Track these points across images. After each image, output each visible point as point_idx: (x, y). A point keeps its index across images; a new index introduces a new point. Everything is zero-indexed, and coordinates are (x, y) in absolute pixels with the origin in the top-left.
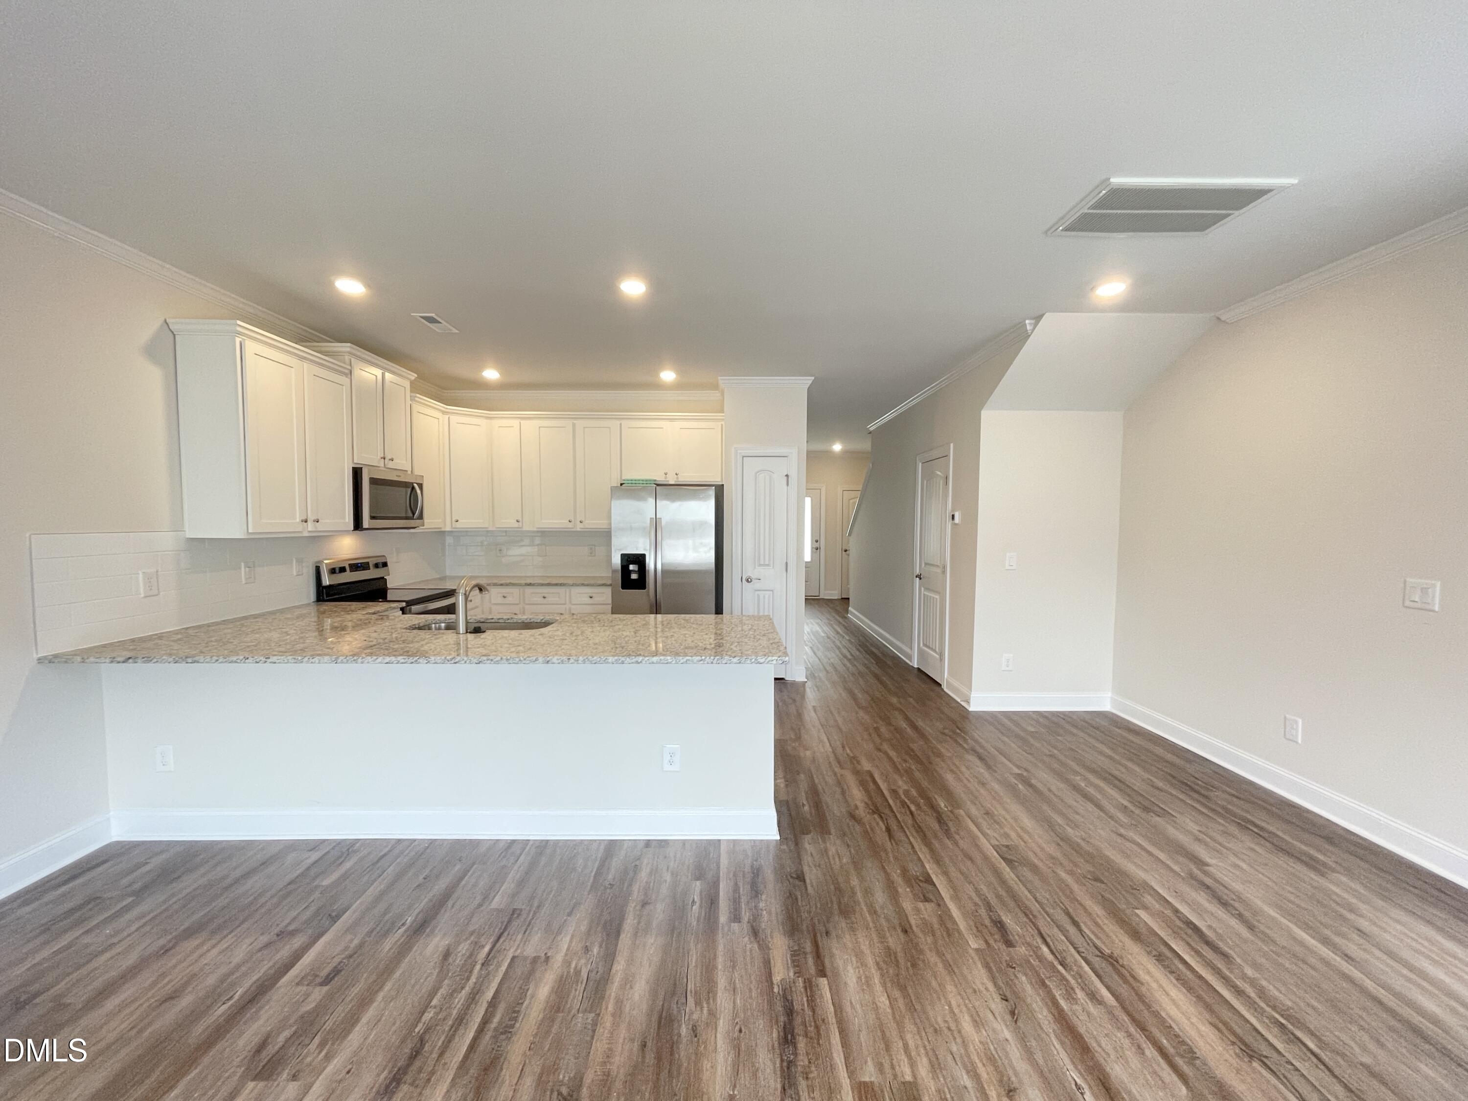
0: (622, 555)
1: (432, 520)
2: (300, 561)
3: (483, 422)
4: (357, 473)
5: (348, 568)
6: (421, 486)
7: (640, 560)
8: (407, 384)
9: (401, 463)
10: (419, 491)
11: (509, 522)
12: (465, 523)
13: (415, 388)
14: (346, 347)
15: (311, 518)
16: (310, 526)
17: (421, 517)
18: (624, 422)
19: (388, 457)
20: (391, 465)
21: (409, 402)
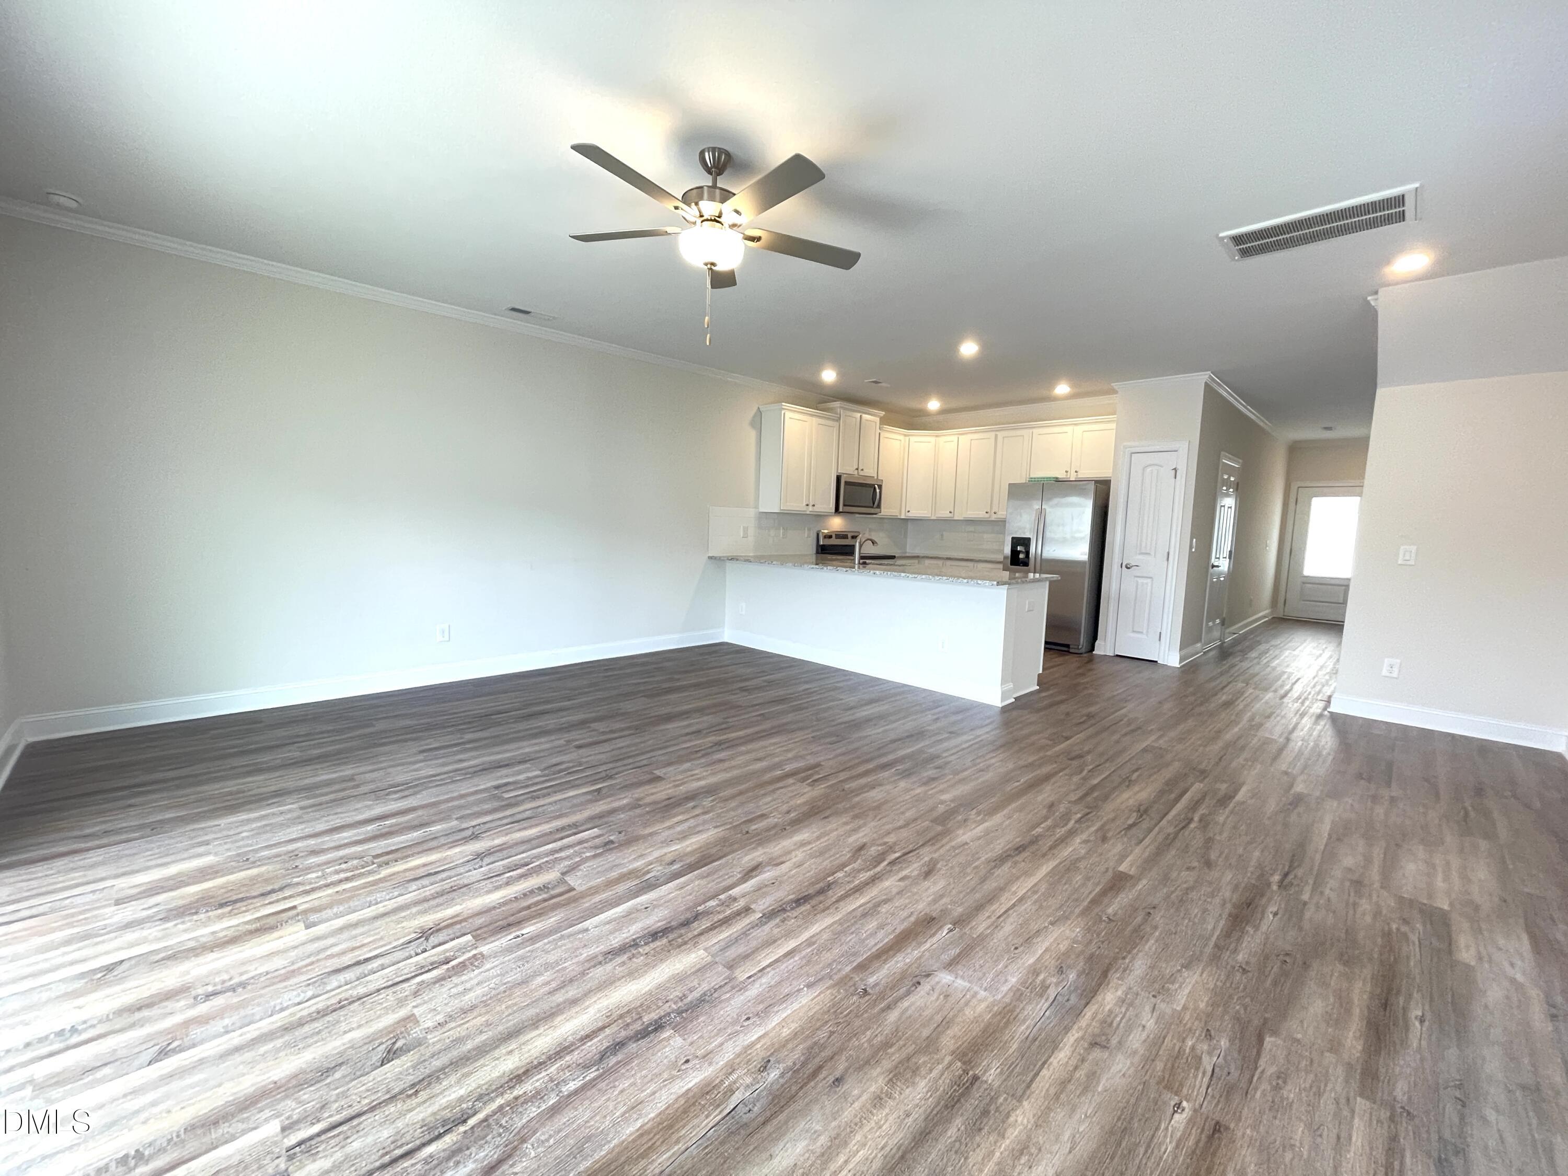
0: (1013, 538)
1: (887, 510)
2: (809, 529)
3: (932, 439)
4: (839, 478)
5: (834, 536)
6: (880, 487)
7: (1026, 542)
8: (878, 420)
9: (869, 471)
10: (878, 491)
11: (944, 513)
12: (914, 513)
13: (884, 421)
14: (837, 404)
15: (811, 504)
16: (810, 508)
17: (879, 506)
18: (1035, 431)
19: (860, 468)
20: (861, 473)
21: (878, 431)
